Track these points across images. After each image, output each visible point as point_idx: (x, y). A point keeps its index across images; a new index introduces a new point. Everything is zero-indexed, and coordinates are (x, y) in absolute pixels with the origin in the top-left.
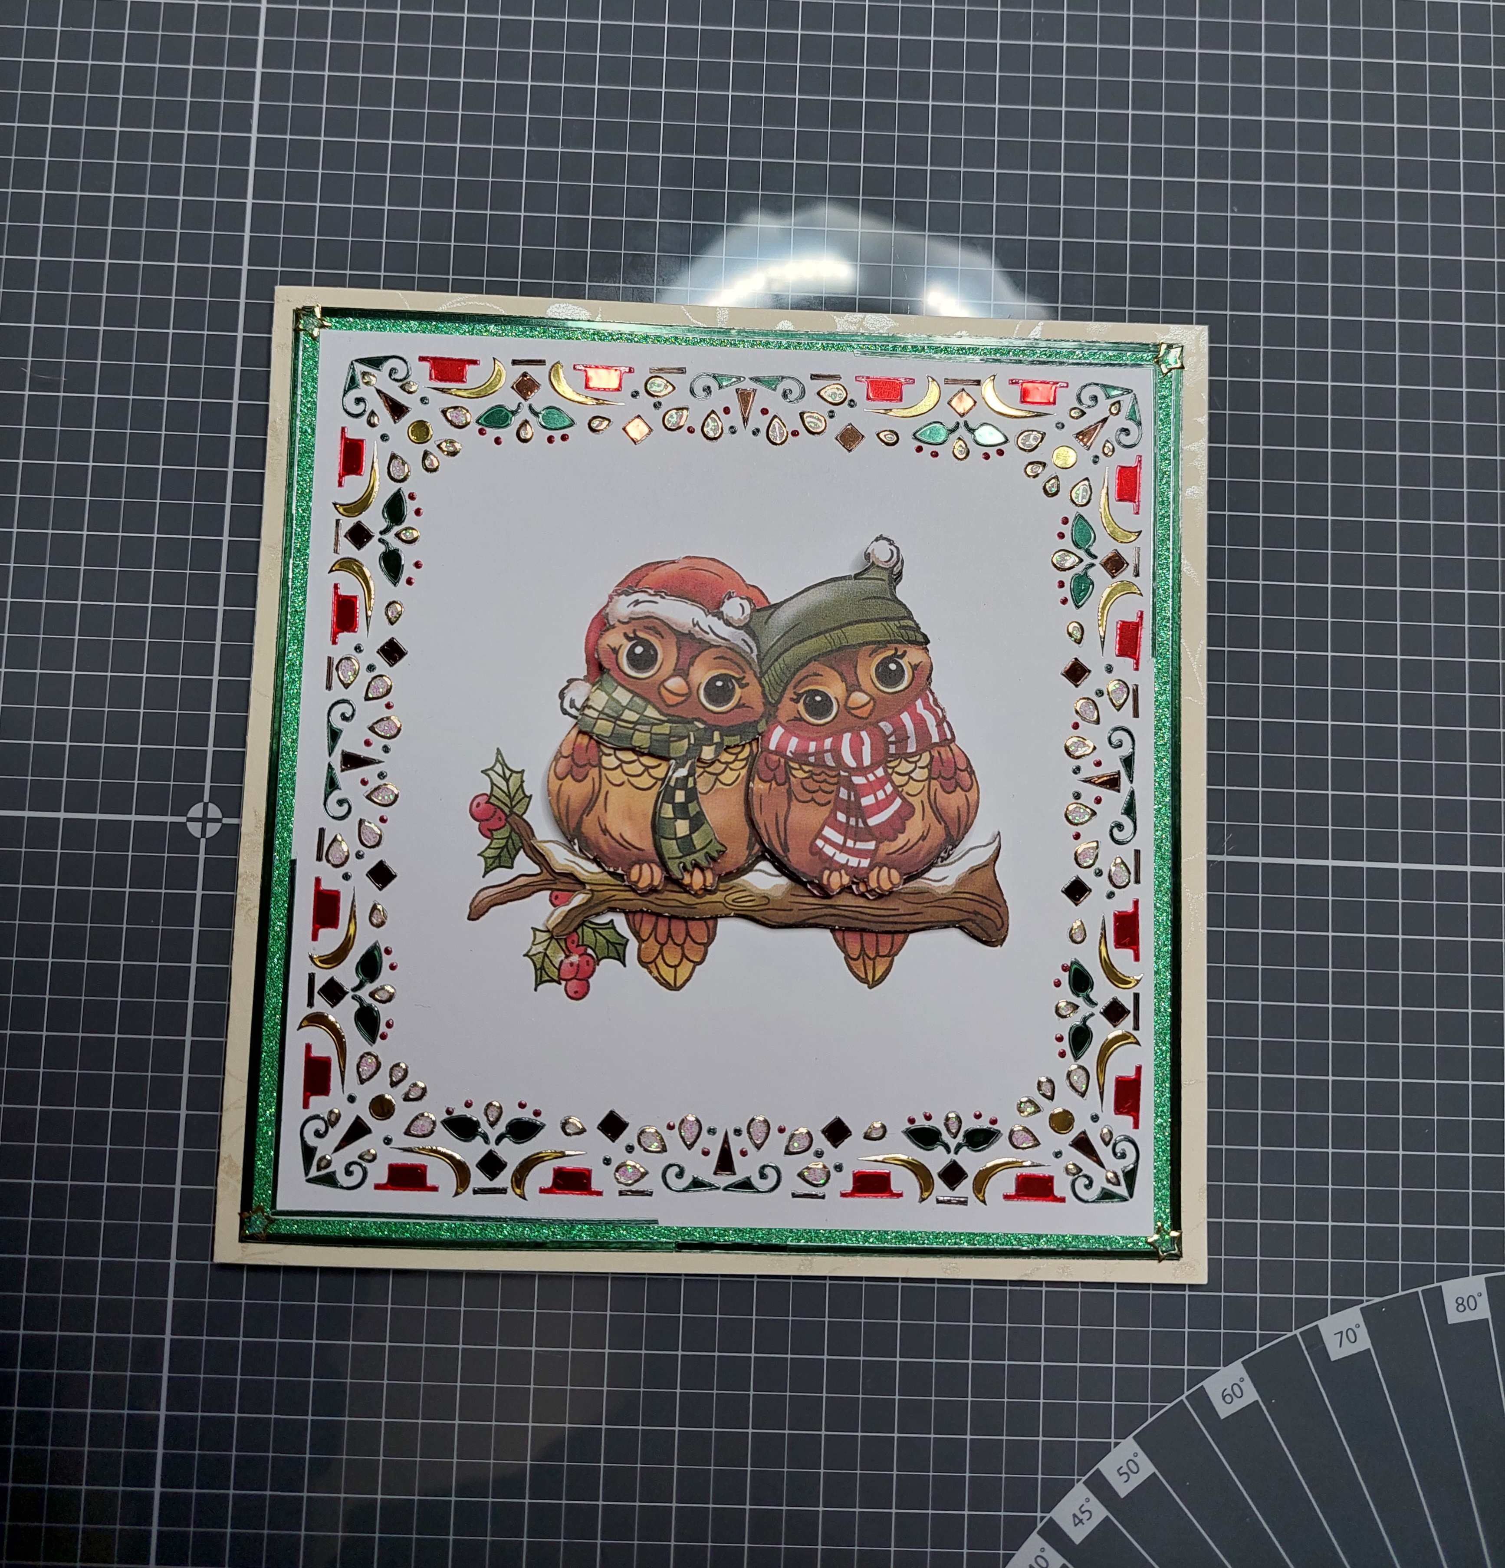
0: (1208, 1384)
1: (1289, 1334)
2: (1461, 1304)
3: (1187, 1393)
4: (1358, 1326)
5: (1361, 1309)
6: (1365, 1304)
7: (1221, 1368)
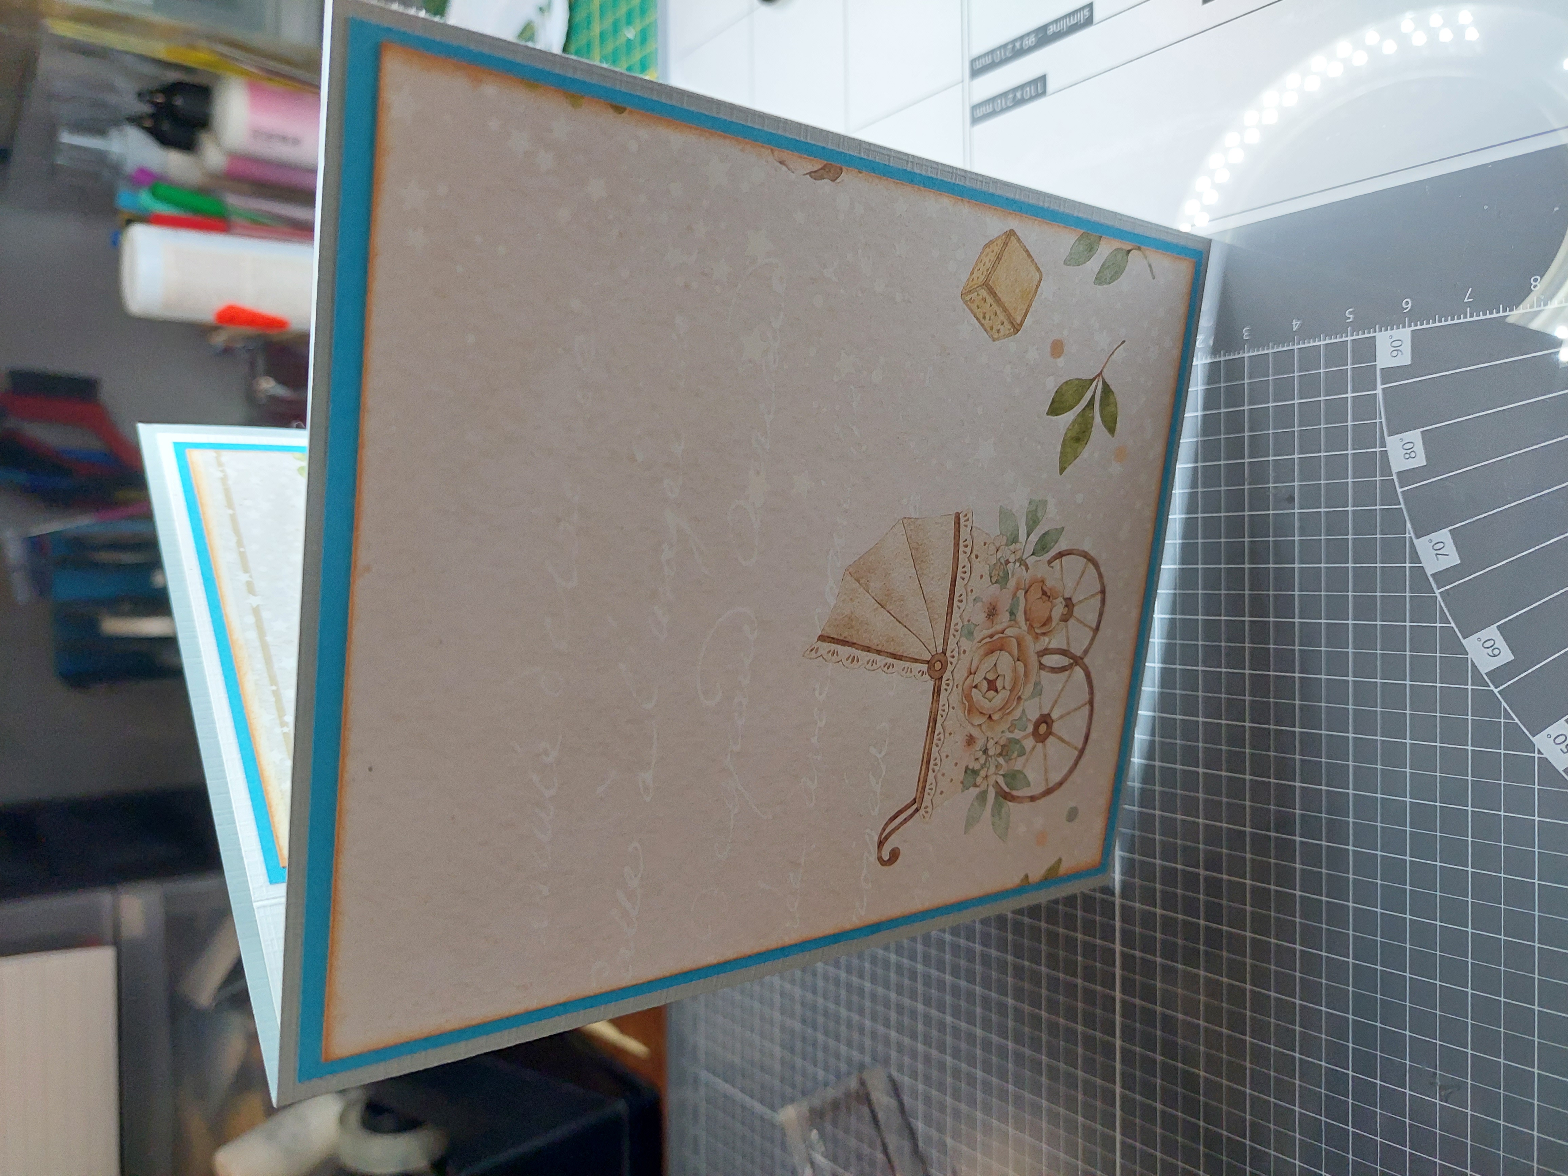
0: (1484, 670)
1: (1439, 598)
2: (1410, 454)
3: (1492, 688)
4: (1430, 541)
5: (1418, 537)
6: (1413, 535)
7: (1469, 656)
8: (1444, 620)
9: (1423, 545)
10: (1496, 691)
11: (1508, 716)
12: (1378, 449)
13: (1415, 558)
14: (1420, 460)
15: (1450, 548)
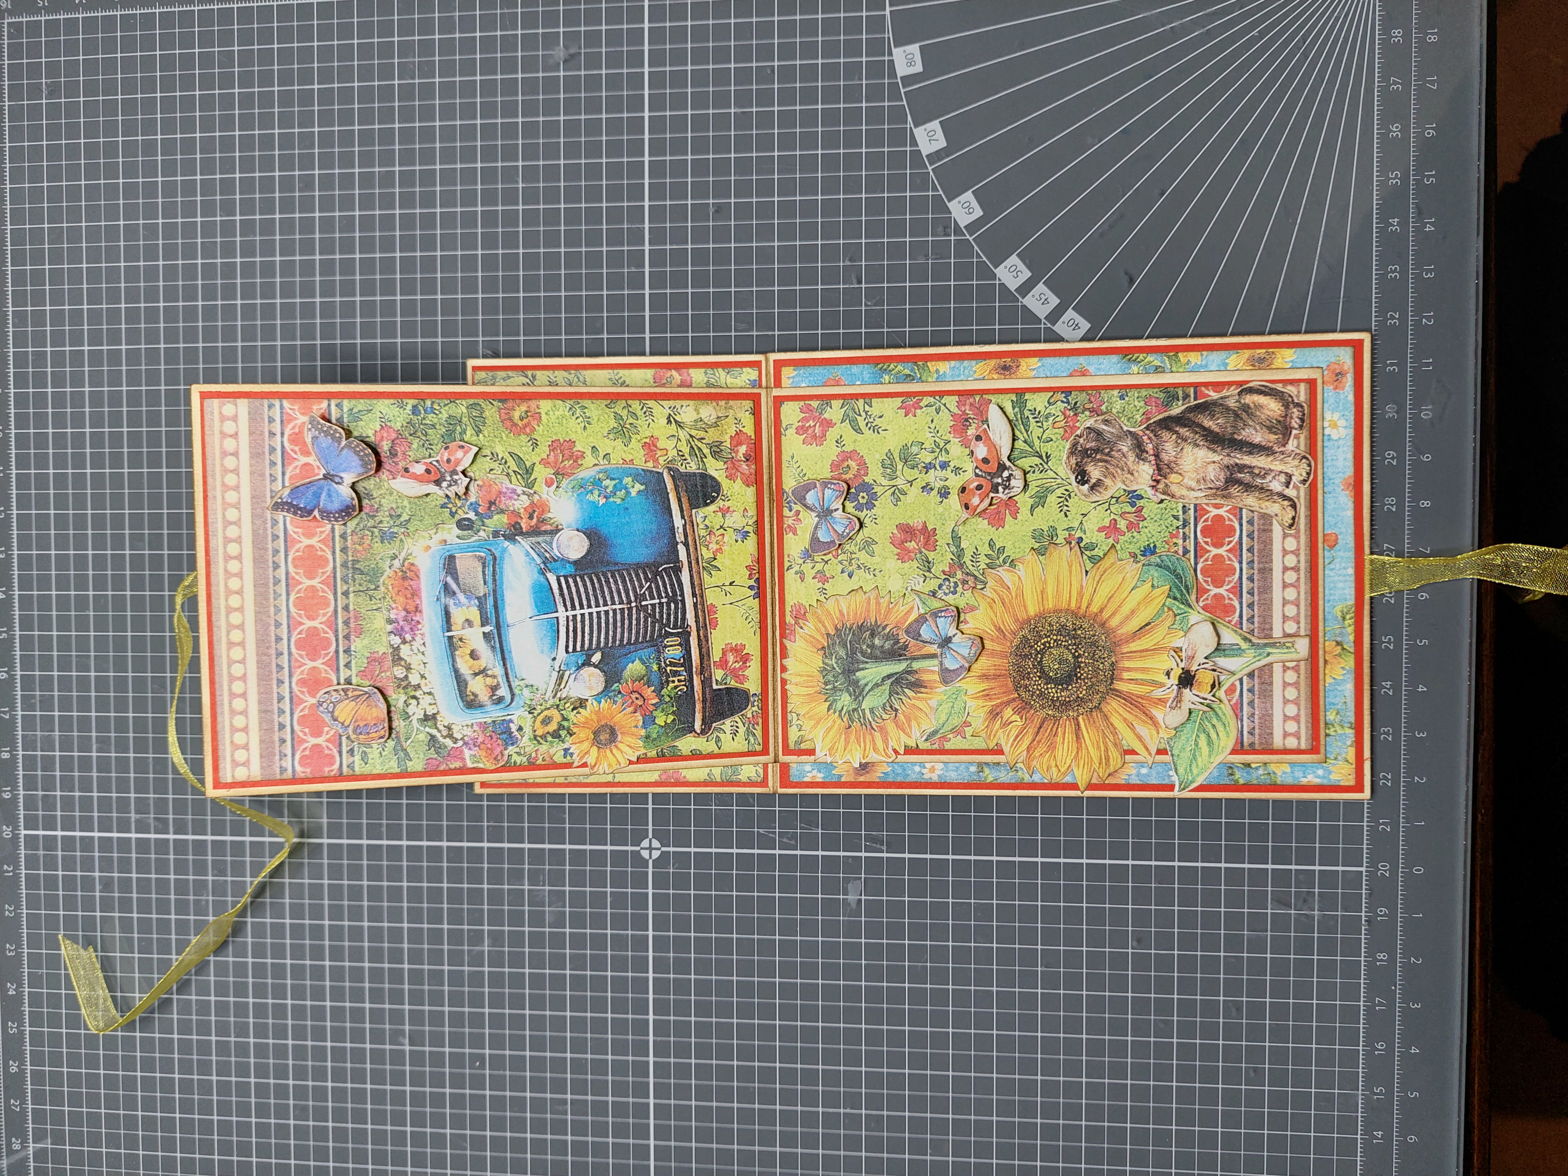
0: (962, 223)
1: (931, 173)
2: (910, 63)
3: (968, 237)
4: (925, 129)
5: (915, 128)
6: (912, 125)
7: (952, 215)
8: (935, 189)
9: (920, 133)
10: (971, 239)
11: (978, 256)
12: (886, 58)
13: (914, 142)
14: (918, 68)
15: (940, 134)
